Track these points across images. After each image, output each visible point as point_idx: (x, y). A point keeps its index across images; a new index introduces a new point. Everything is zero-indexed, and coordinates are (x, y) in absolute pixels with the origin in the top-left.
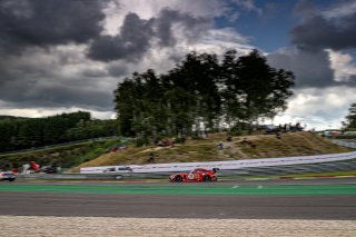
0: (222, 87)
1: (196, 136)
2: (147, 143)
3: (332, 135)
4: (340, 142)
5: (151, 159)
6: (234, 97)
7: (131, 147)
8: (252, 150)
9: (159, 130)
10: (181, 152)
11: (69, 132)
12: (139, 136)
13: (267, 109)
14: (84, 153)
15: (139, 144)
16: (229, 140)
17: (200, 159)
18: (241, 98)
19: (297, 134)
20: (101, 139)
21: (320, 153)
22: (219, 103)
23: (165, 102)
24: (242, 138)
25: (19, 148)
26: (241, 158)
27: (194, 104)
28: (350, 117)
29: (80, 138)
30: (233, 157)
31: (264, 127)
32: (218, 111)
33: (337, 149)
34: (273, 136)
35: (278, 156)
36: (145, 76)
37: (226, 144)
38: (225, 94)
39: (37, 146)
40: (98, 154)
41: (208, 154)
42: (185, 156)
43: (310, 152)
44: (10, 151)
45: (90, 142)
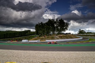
0: (55, 26)
1: (51, 35)
2: (41, 36)
3: (76, 35)
4: (77, 36)
5: (42, 39)
6: (58, 28)
7: (38, 37)
8: (61, 38)
9: (43, 34)
10: (48, 38)
11: (27, 34)
12: (40, 35)
13: (64, 30)
14: (29, 38)
15: (40, 36)
16: (57, 36)
17: (51, 39)
18: (59, 28)
19: (70, 35)
20: (32, 35)
21: (74, 38)
22: (55, 29)
23: (44, 28)
24: (59, 35)
25: (17, 37)
26: (59, 39)
27: (50, 29)
28: (79, 32)
29: (29, 35)
30: (58, 39)
31: (64, 33)
32: (55, 30)
33: (77, 37)
34: (65, 35)
35: (66, 39)
36: (41, 23)
37: (56, 37)
38: (56, 27)
39: (21, 36)
40: (32, 38)
41: (53, 38)
42: (48, 39)
43: (72, 38)
44: (16, 37)
45: (30, 36)
